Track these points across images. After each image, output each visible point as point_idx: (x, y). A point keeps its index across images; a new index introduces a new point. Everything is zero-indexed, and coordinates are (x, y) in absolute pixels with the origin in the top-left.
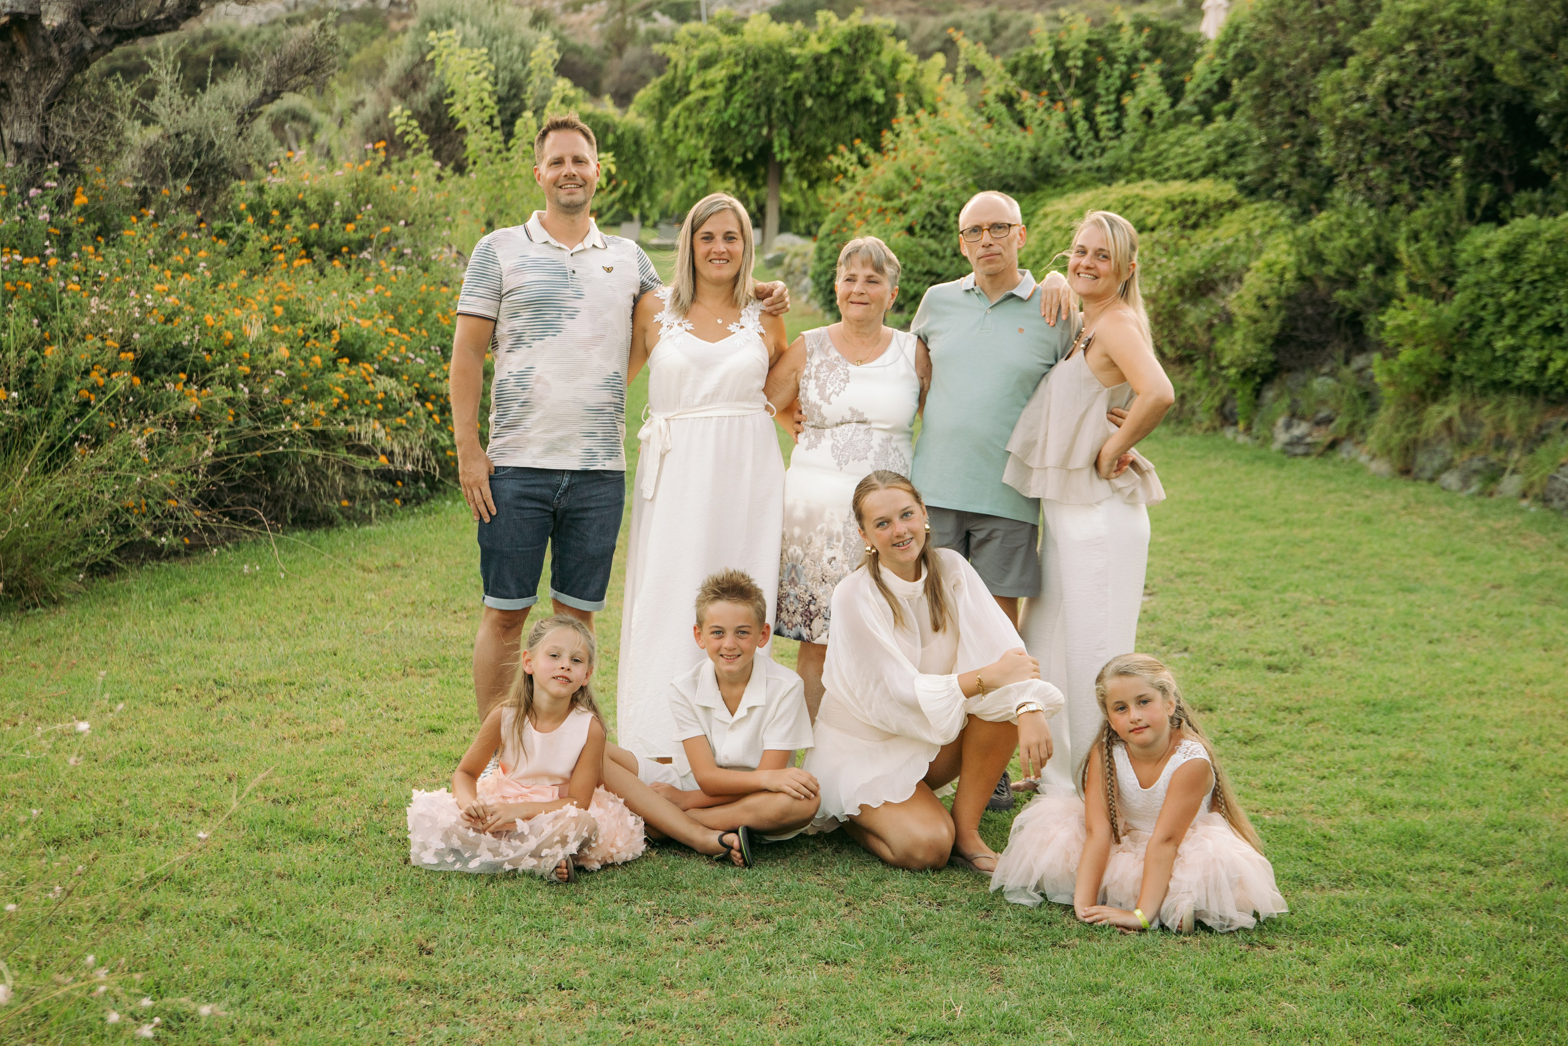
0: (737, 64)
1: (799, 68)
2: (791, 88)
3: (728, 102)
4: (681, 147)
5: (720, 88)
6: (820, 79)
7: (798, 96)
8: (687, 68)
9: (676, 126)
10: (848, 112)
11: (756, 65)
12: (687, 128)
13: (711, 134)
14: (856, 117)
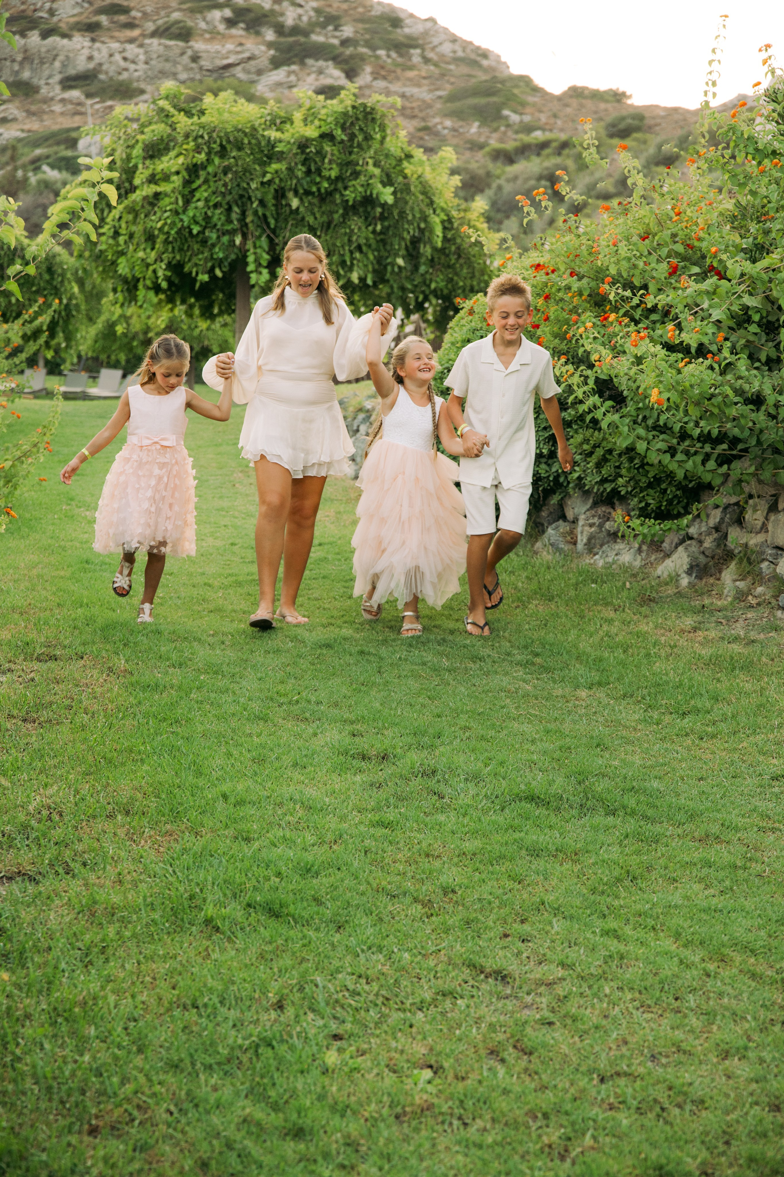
0: (198, 150)
1: (280, 157)
2: (270, 182)
3: (187, 202)
4: (122, 260)
5: (177, 181)
6: (309, 172)
7: (280, 194)
8: (129, 158)
9: (116, 234)
10: (345, 216)
11: (223, 152)
12: (131, 236)
13: (166, 242)
14: (356, 223)
